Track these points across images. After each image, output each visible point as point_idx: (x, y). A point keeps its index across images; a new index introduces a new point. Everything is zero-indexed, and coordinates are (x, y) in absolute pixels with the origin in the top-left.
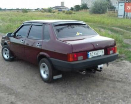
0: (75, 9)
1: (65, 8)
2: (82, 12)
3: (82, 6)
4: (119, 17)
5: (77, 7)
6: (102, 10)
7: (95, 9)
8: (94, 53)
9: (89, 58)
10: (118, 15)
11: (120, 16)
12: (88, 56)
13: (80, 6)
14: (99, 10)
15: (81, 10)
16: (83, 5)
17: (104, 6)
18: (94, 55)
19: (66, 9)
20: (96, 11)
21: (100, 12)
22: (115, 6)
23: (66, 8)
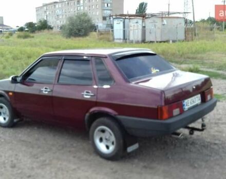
0: (26, 29)
1: (6, 27)
2: (44, 33)
3: (39, 25)
4: (116, 41)
5: (30, 25)
6: (83, 30)
7: (71, 30)
8: (189, 102)
9: (185, 110)
10: (114, 39)
11: (117, 39)
12: (184, 107)
13: (34, 24)
14: (79, 31)
15: (42, 31)
16: (40, 21)
17: (86, 24)
18: (190, 105)
19: (8, 29)
20: (73, 31)
21: (81, 34)
22: (96, 24)
23: (8, 27)
